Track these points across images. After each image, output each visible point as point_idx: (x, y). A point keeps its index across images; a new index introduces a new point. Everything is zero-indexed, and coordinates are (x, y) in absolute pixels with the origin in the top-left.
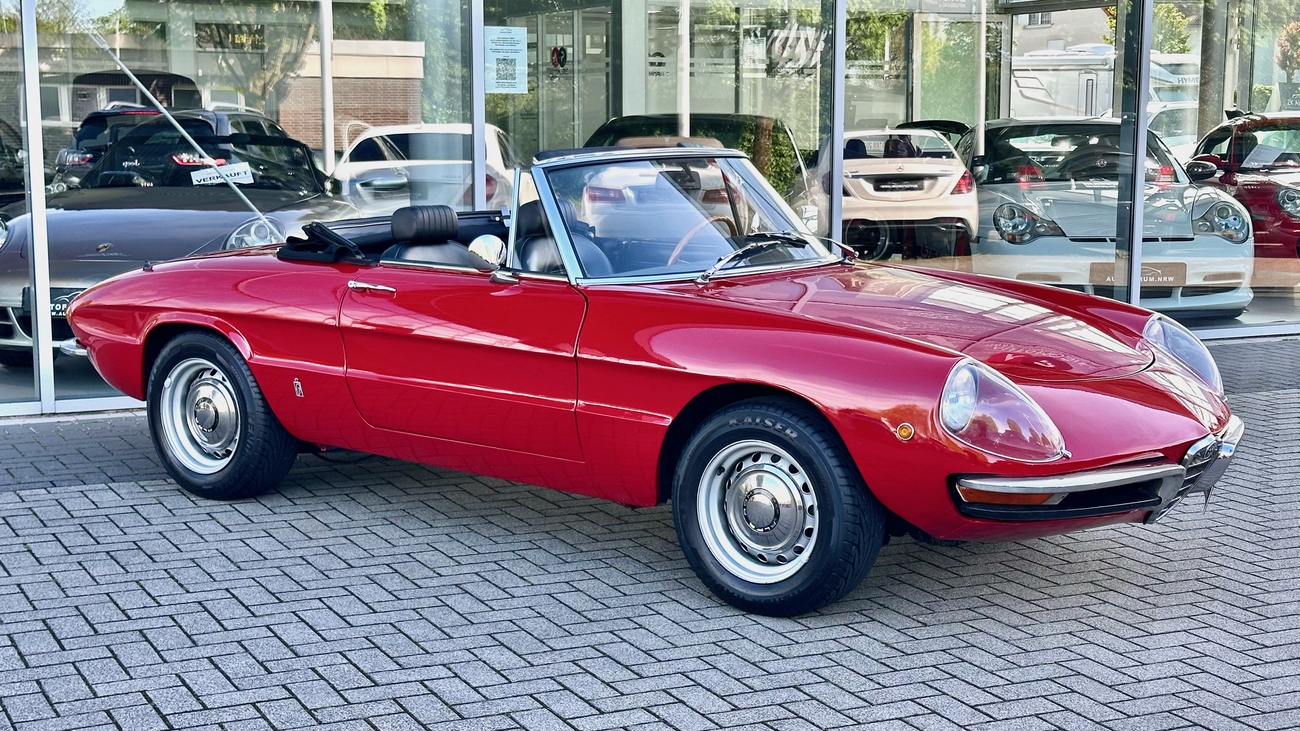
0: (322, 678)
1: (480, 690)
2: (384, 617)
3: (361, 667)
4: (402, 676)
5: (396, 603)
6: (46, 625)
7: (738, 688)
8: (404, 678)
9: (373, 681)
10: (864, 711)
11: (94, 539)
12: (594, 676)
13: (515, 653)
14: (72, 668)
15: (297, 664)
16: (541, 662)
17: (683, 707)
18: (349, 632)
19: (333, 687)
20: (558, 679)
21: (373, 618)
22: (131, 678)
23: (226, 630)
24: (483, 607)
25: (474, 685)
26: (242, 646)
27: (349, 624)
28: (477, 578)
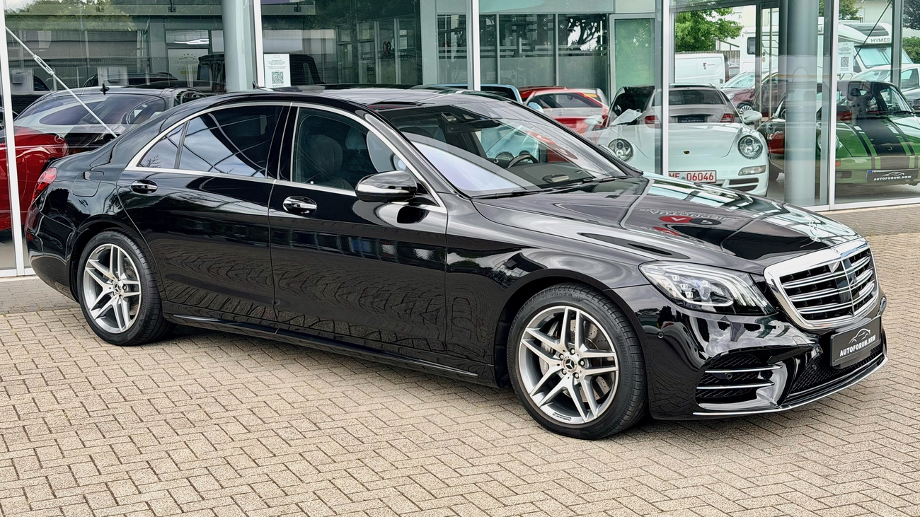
0: (102, 399)
1: (176, 403)
2: (146, 372)
3: (123, 394)
4: (141, 397)
7: (301, 400)
9: (125, 400)
10: (353, 408)
11: (19, 339)
12: (235, 396)
15: (93, 392)
16: (213, 390)
17: (268, 408)
18: (126, 379)
19: (104, 402)
20: (216, 397)
21: (142, 372)
22: (11, 400)
23: (65, 379)
25: (174, 401)
26: (70, 385)
27: (128, 375)
28: (204, 354)
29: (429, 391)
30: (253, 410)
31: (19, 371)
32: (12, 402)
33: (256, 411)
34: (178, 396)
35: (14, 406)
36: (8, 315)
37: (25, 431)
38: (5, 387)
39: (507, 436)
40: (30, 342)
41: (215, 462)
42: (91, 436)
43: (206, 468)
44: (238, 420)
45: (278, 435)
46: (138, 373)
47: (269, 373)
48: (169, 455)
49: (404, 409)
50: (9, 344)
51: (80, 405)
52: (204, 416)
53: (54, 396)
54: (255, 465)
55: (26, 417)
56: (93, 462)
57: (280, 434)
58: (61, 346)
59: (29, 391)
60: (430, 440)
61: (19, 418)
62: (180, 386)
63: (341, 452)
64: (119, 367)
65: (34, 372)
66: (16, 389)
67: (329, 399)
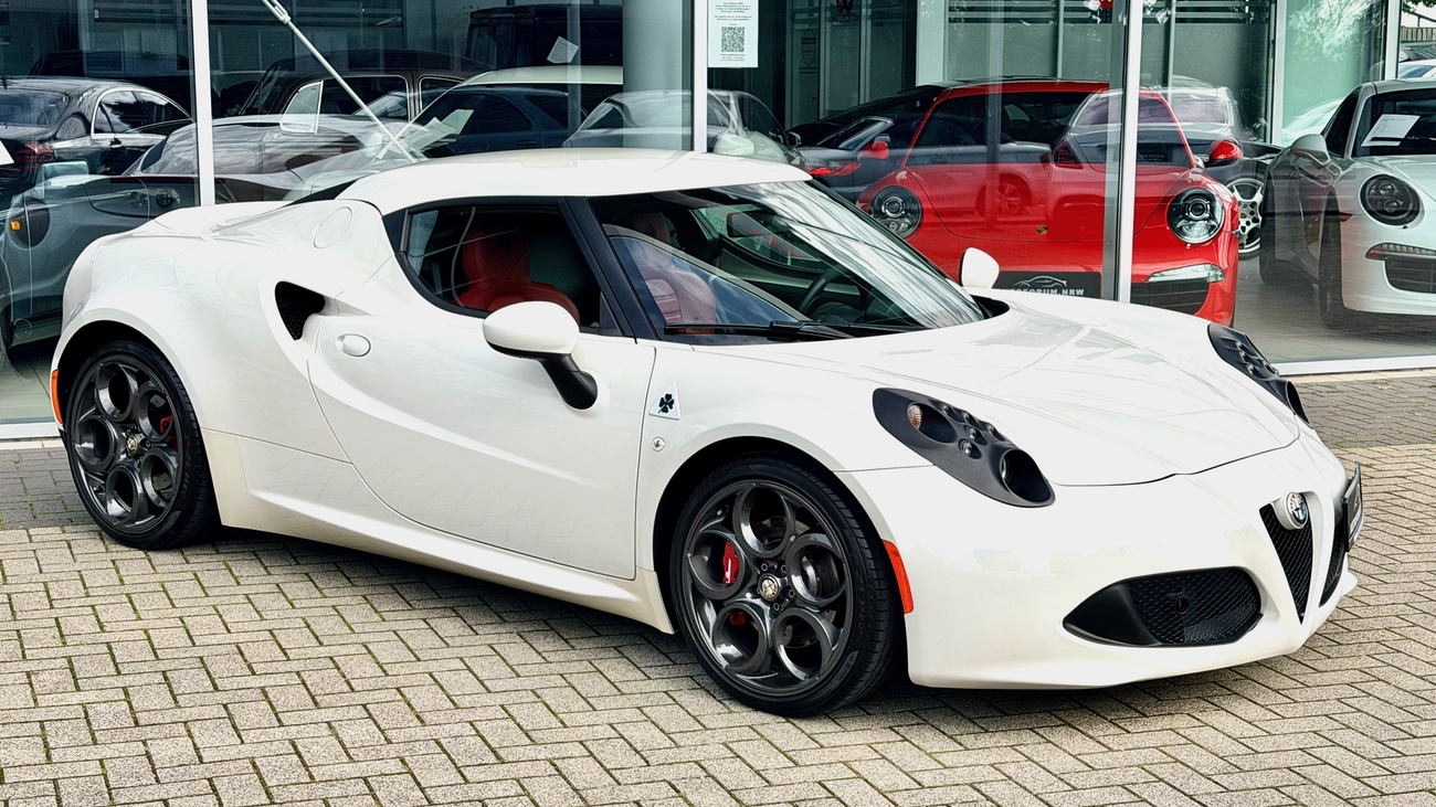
0: (445, 752)
1: (614, 772)
2: (527, 683)
3: (489, 740)
4: (532, 752)
5: (543, 666)
6: (166, 678)
7: (905, 782)
8: (533, 755)
9: (498, 757)
11: (236, 578)
12: (744, 760)
13: (662, 730)
14: (182, 729)
15: (421, 733)
16: (689, 742)
18: (486, 699)
19: (452, 760)
20: (703, 763)
21: (516, 683)
22: (243, 742)
23: (353, 690)
24: (639, 675)
25: (608, 766)
26: (367, 710)
27: (487, 689)
31: (250, 667)
32: (247, 750)
34: (615, 755)
35: (253, 762)
38: (225, 706)
40: (261, 589)
46: (507, 685)
50: (217, 592)
51: (400, 767)
53: (337, 737)
58: (327, 602)
59: (279, 720)
62: (611, 725)
64: (462, 666)
65: (282, 667)
66: (252, 714)
67: (971, 785)
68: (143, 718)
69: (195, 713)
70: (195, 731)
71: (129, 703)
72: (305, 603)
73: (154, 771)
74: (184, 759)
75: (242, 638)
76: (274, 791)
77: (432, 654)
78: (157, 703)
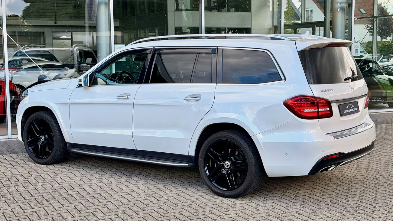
29: (200, 186)
30: (129, 193)
32: (26, 190)
33: (130, 193)
34: (95, 187)
35: (28, 191)
36: (10, 155)
37: (37, 201)
38: (21, 183)
39: (237, 203)
40: (25, 165)
41: (119, 213)
42: (65, 202)
43: (117, 215)
44: (124, 197)
45: (142, 202)
46: (75, 178)
47: (130, 179)
48: (99, 210)
49: (191, 193)
50: (16, 166)
52: (109, 195)
54: (136, 214)
55: (34, 195)
56: (70, 212)
57: (143, 202)
58: (38, 167)
60: (205, 205)
61: (32, 196)
63: (170, 209)
64: (66, 176)
65: (31, 177)
66: (26, 184)
67: (159, 189)
68: (5, 186)
69: (16, 185)
70: (16, 187)
71: (2, 184)
72: (34, 167)
73: (10, 193)
74: (15, 191)
75: (22, 173)
76: (33, 195)
77: (60, 174)
78: (8, 183)
